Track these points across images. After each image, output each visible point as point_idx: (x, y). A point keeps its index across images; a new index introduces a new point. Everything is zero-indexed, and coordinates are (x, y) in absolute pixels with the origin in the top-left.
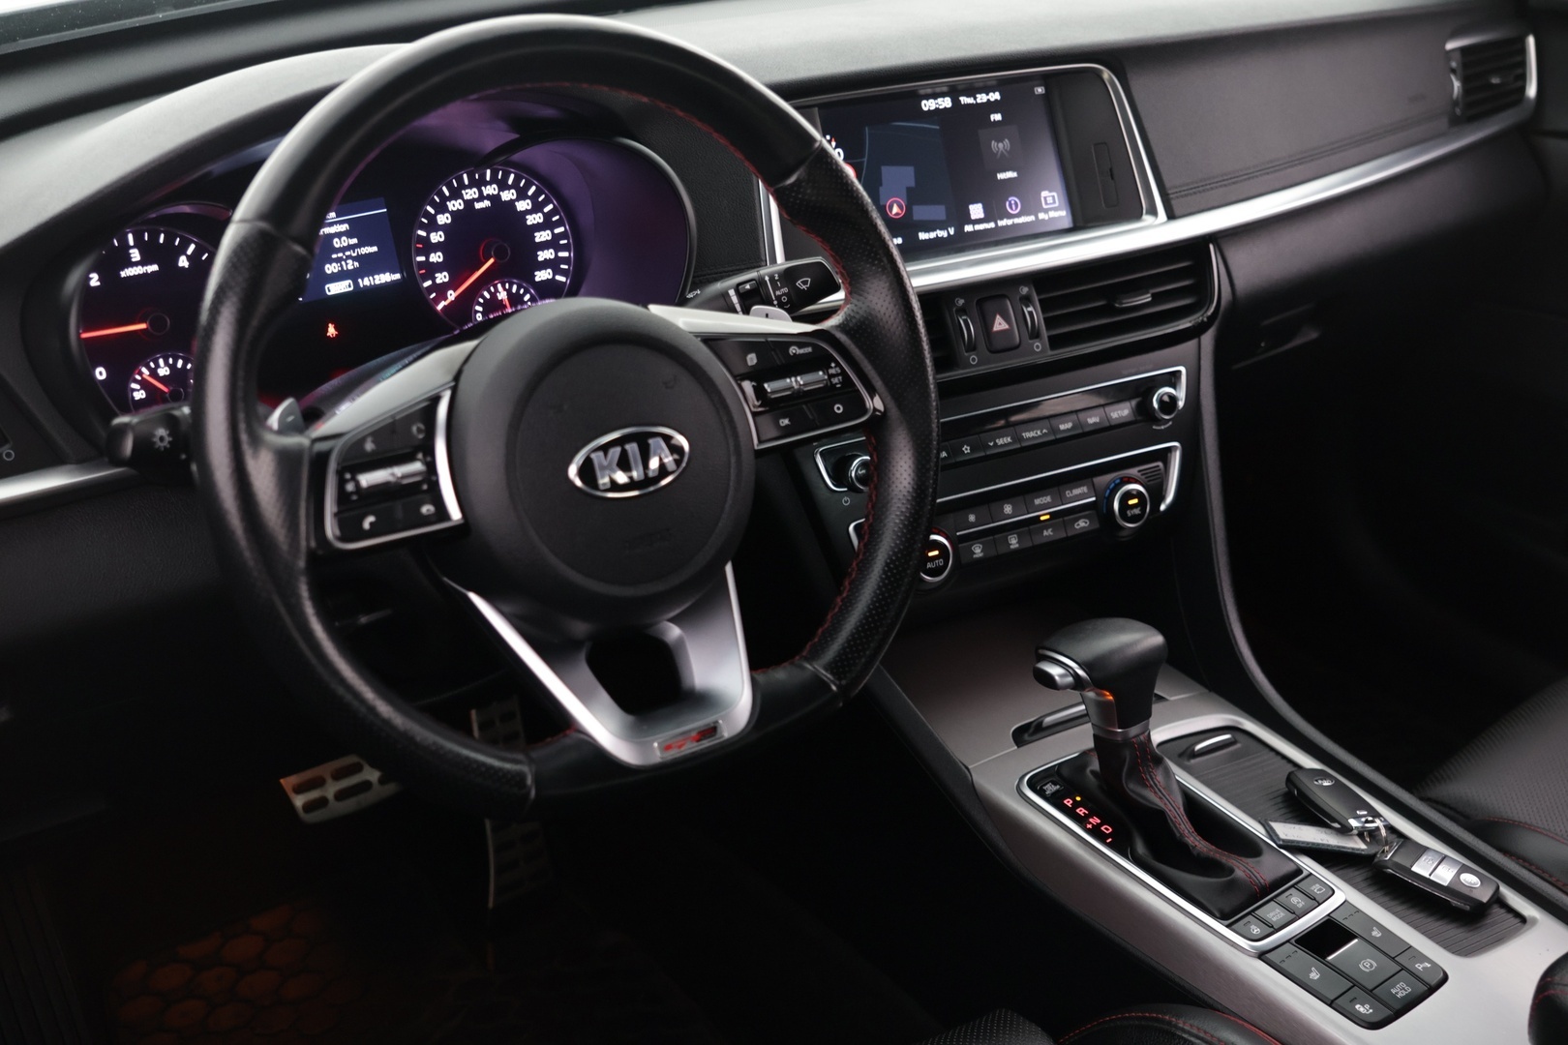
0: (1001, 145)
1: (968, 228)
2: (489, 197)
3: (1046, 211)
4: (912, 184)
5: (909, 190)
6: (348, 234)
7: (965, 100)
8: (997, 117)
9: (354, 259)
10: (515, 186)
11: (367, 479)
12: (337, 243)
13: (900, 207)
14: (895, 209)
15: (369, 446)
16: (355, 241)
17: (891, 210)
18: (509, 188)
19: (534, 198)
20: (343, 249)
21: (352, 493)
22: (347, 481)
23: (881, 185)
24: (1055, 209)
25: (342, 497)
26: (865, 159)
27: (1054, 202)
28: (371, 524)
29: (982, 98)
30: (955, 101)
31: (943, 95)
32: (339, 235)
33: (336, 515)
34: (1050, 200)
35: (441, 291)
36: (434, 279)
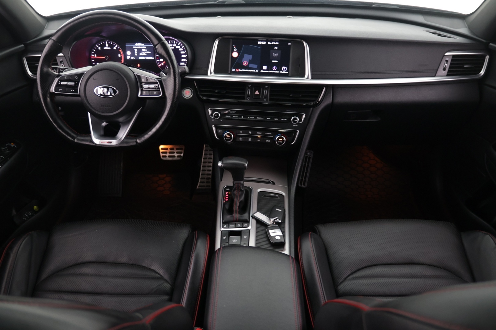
0: (275, 54)
1: (262, 71)
2: (174, 47)
3: (283, 71)
4: (251, 59)
5: (250, 60)
6: (145, 49)
7: (269, 43)
8: (276, 48)
9: (146, 53)
10: (180, 45)
11: (62, 83)
12: (143, 50)
13: (247, 63)
14: (245, 64)
15: (65, 78)
16: (146, 50)
17: (244, 63)
18: (178, 45)
19: (183, 48)
20: (144, 51)
21: (59, 84)
22: (59, 82)
23: (243, 58)
24: (285, 71)
25: (57, 85)
26: (241, 52)
27: (286, 70)
28: (61, 90)
29: (274, 43)
30: (267, 43)
31: (264, 41)
32: (144, 48)
33: (55, 87)
34: (284, 69)
35: (161, 62)
36: (160, 60)
